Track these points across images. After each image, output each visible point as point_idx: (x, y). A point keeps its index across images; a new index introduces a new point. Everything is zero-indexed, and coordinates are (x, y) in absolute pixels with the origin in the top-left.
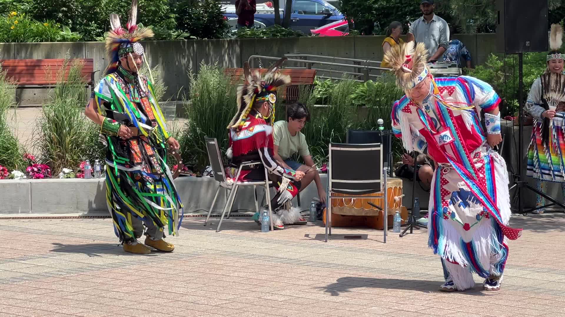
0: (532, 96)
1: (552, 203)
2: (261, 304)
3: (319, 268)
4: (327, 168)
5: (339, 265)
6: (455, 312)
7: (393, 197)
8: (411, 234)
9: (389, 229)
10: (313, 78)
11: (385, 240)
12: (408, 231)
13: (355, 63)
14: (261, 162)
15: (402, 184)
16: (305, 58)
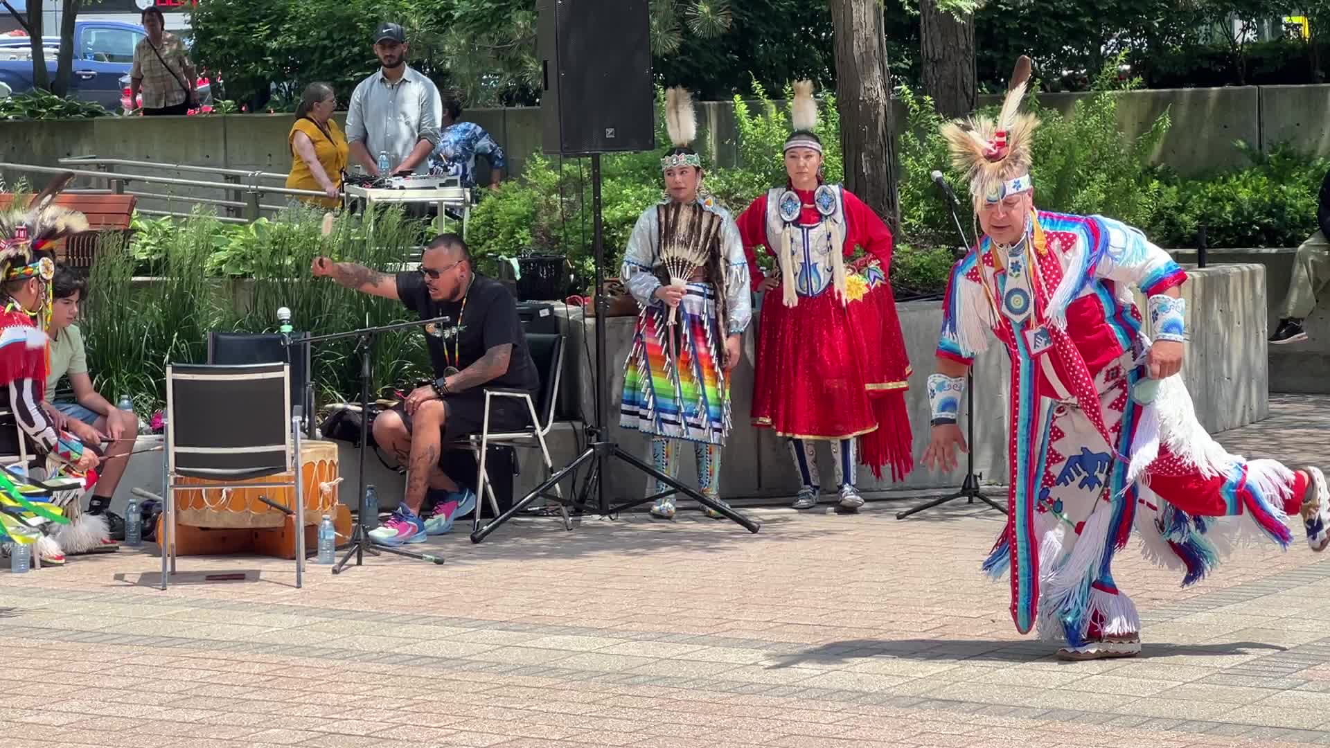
0: (635, 249)
1: (670, 488)
2: (13, 734)
3: (148, 649)
4: (163, 421)
5: (194, 640)
6: (453, 732)
7: (316, 484)
8: (359, 568)
9: (308, 556)
10: (129, 214)
11: (299, 582)
12: (353, 560)
13: (228, 178)
14: (11, 410)
15: (336, 454)
16: (109, 167)
